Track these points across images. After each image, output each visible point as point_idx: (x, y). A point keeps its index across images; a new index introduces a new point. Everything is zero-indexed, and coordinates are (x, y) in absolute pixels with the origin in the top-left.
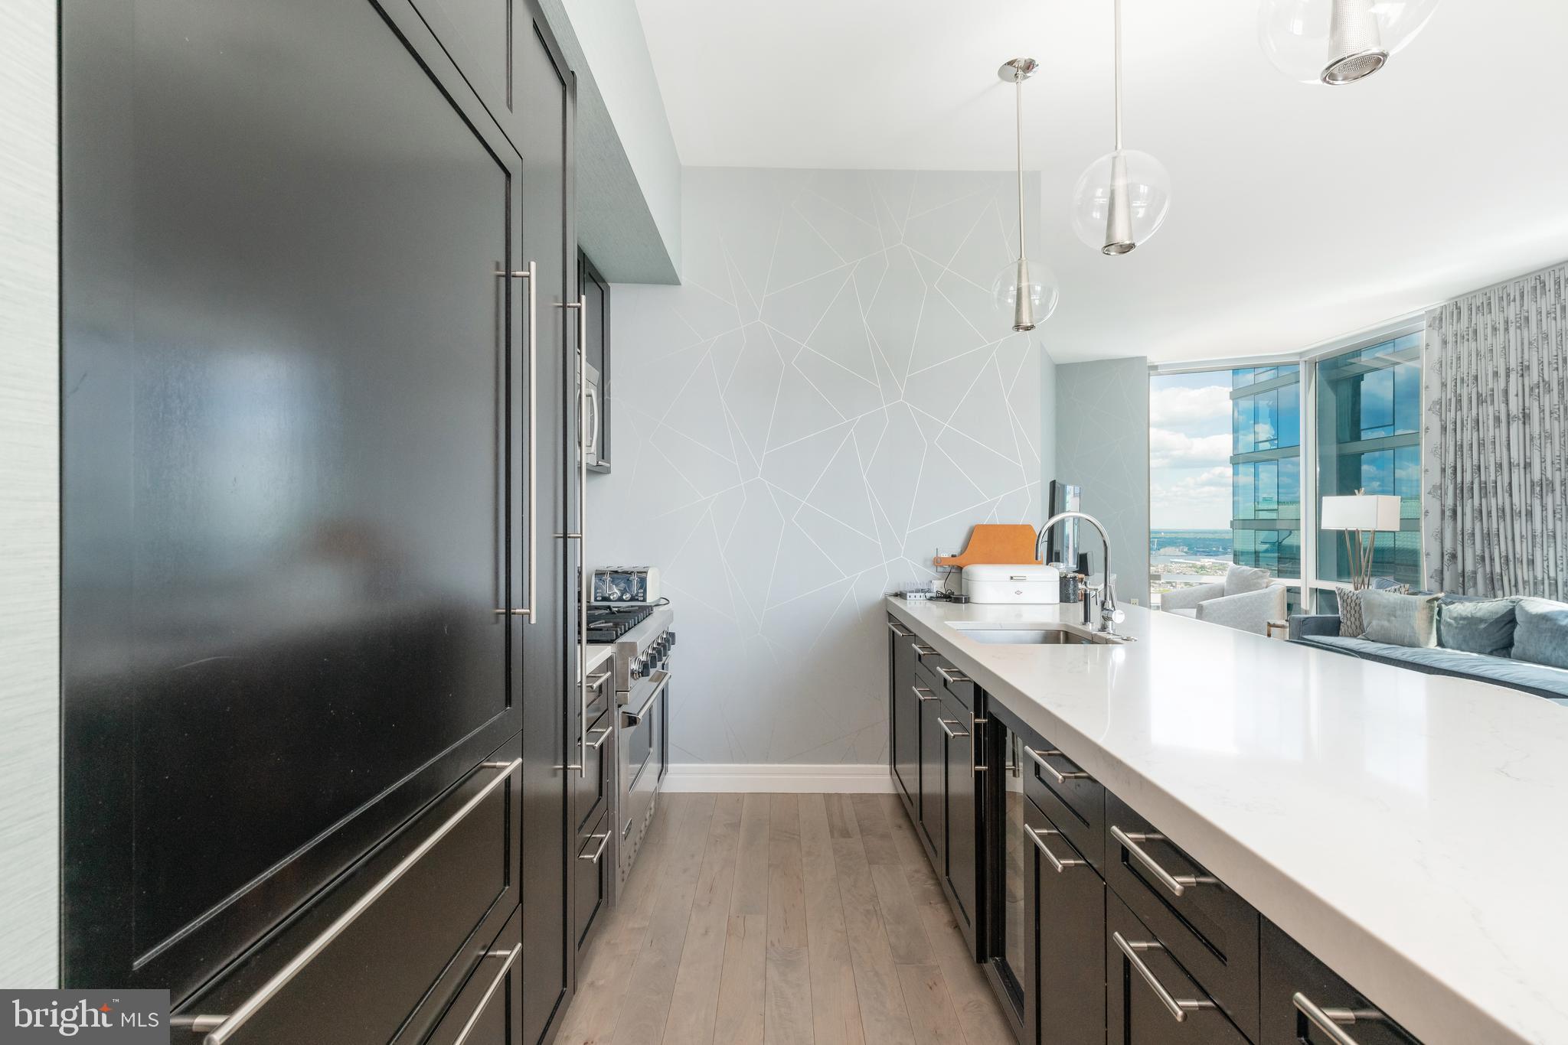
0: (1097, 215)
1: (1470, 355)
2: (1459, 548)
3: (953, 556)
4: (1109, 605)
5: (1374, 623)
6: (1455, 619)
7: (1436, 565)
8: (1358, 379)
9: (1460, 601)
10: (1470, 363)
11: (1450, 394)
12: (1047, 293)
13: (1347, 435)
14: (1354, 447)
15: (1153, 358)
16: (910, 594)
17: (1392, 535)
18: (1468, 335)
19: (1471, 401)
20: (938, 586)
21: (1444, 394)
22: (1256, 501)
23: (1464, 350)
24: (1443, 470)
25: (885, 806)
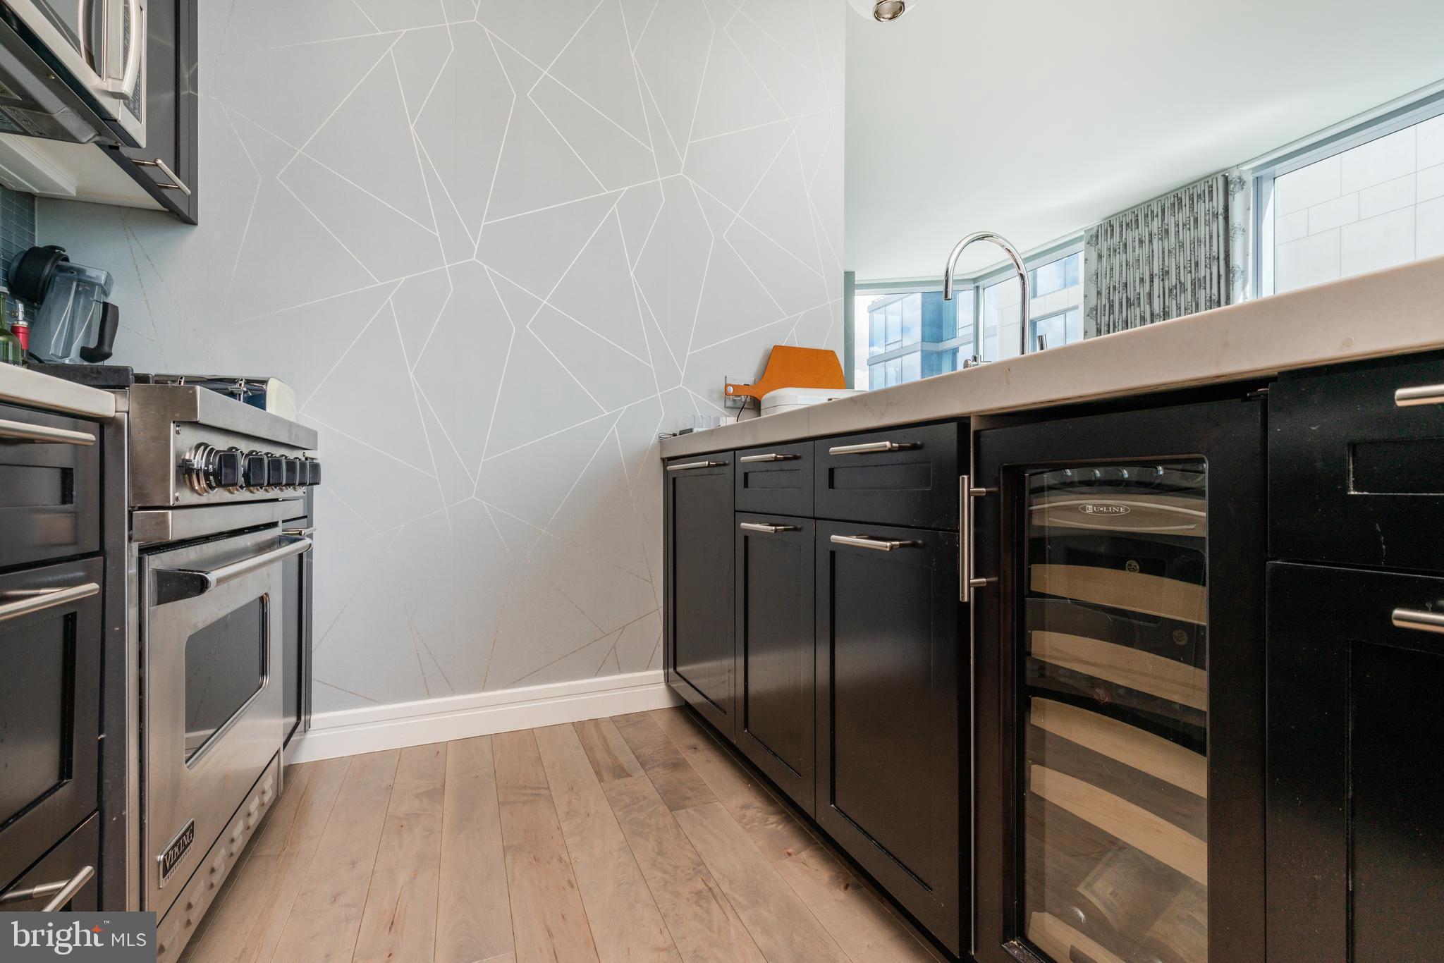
1: (1121, 266)
3: (747, 384)
10: (1121, 273)
11: (1104, 301)
18: (1119, 248)
19: (1122, 305)
21: (1099, 301)
23: (1116, 261)
25: (662, 723)
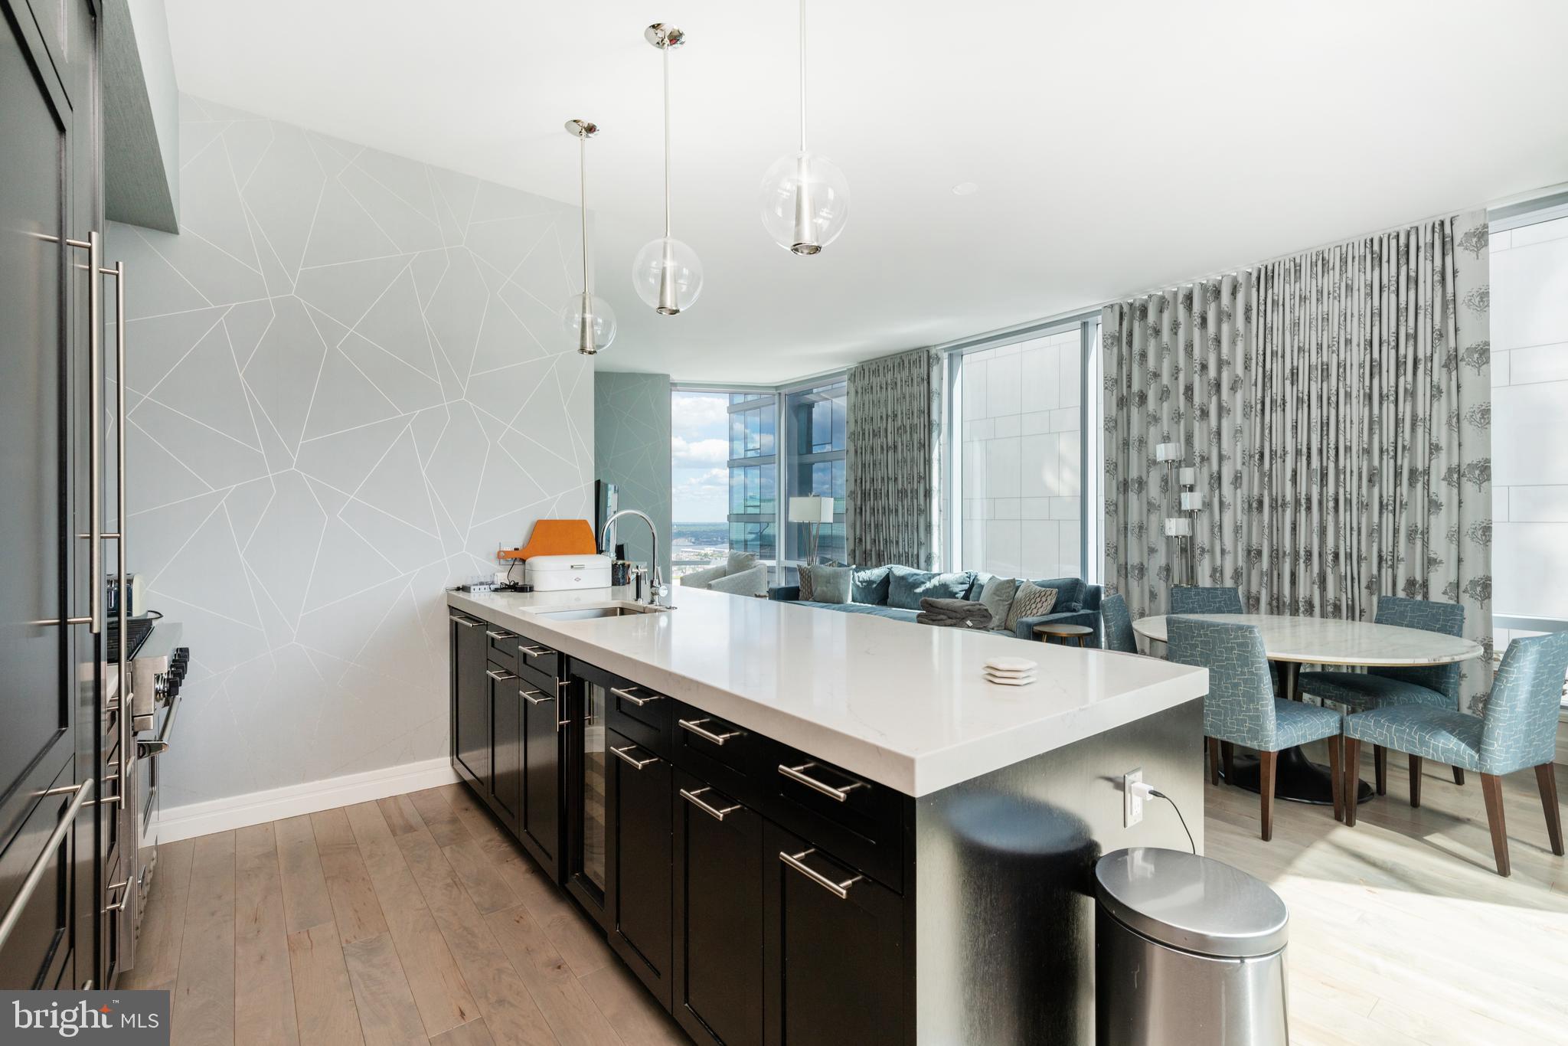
0: (652, 281)
1: (869, 403)
2: (864, 534)
3: (516, 549)
4: (656, 583)
5: (819, 588)
6: (861, 582)
7: (852, 546)
8: (810, 406)
9: (864, 570)
10: (869, 409)
11: (859, 428)
12: (607, 325)
13: (804, 451)
14: (808, 459)
15: (675, 377)
16: (475, 587)
17: (830, 525)
18: (868, 389)
19: (870, 434)
20: (502, 578)
21: (856, 428)
22: (745, 500)
23: (866, 398)
24: (856, 480)
25: (448, 797)
